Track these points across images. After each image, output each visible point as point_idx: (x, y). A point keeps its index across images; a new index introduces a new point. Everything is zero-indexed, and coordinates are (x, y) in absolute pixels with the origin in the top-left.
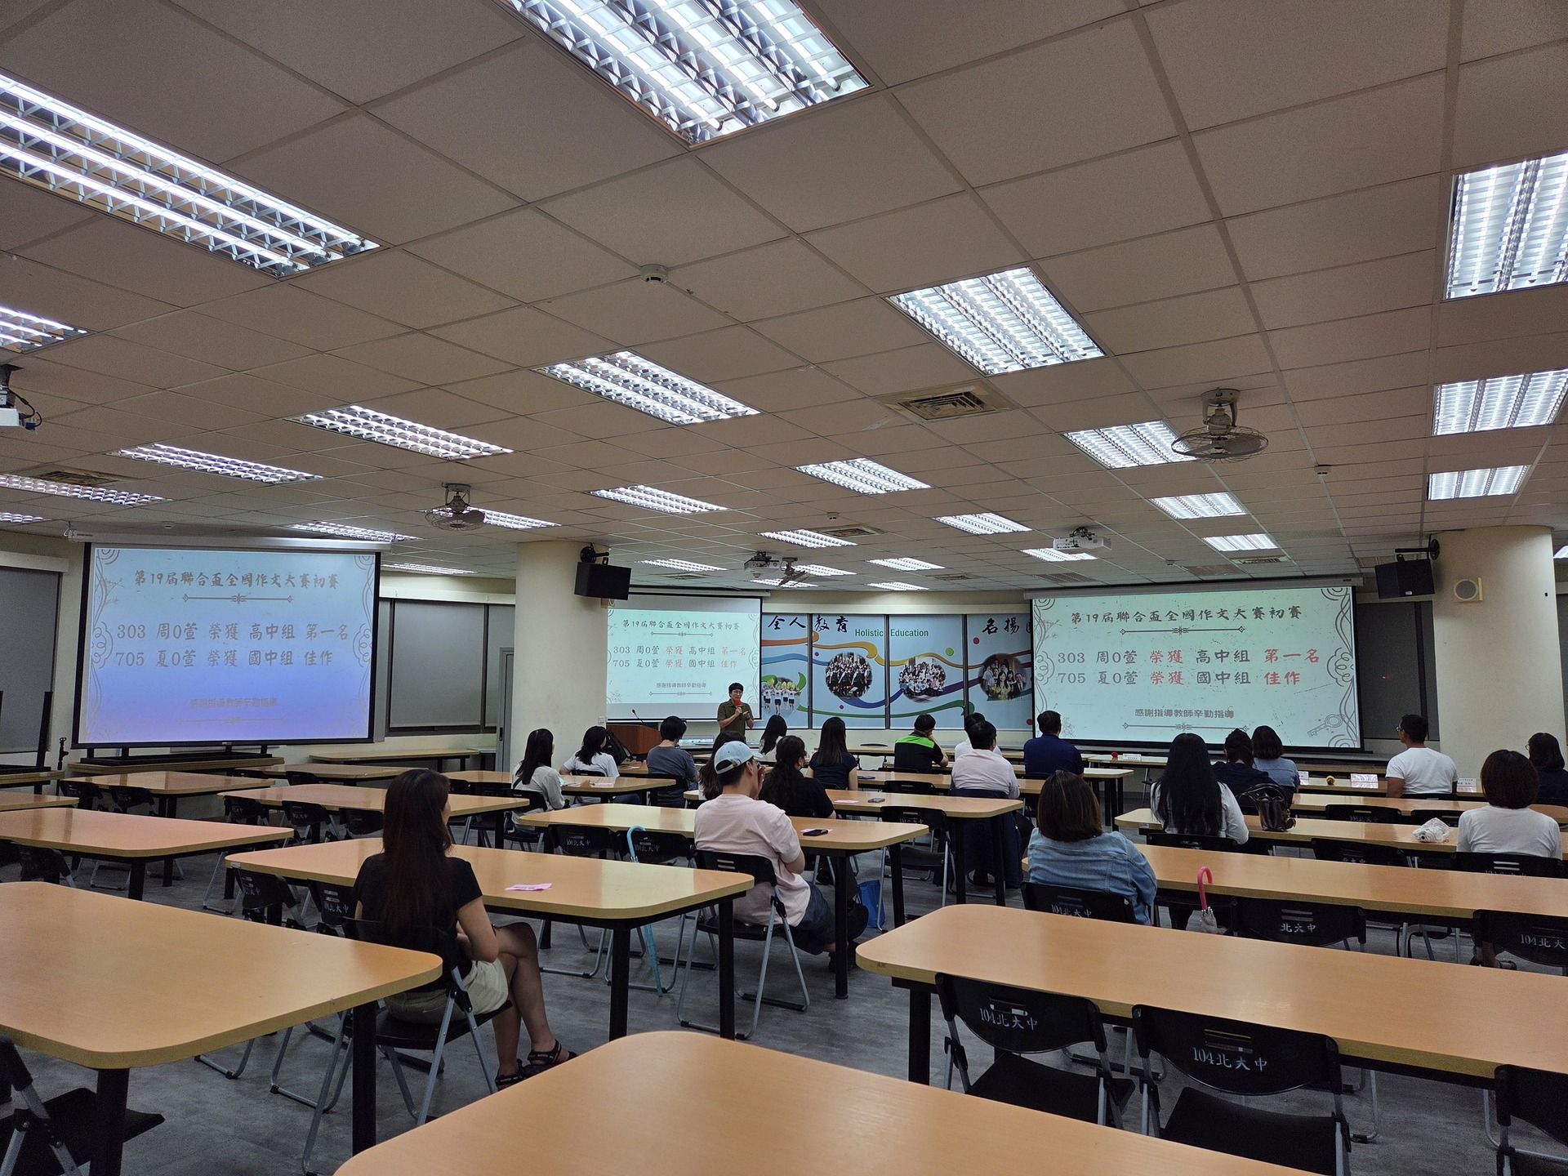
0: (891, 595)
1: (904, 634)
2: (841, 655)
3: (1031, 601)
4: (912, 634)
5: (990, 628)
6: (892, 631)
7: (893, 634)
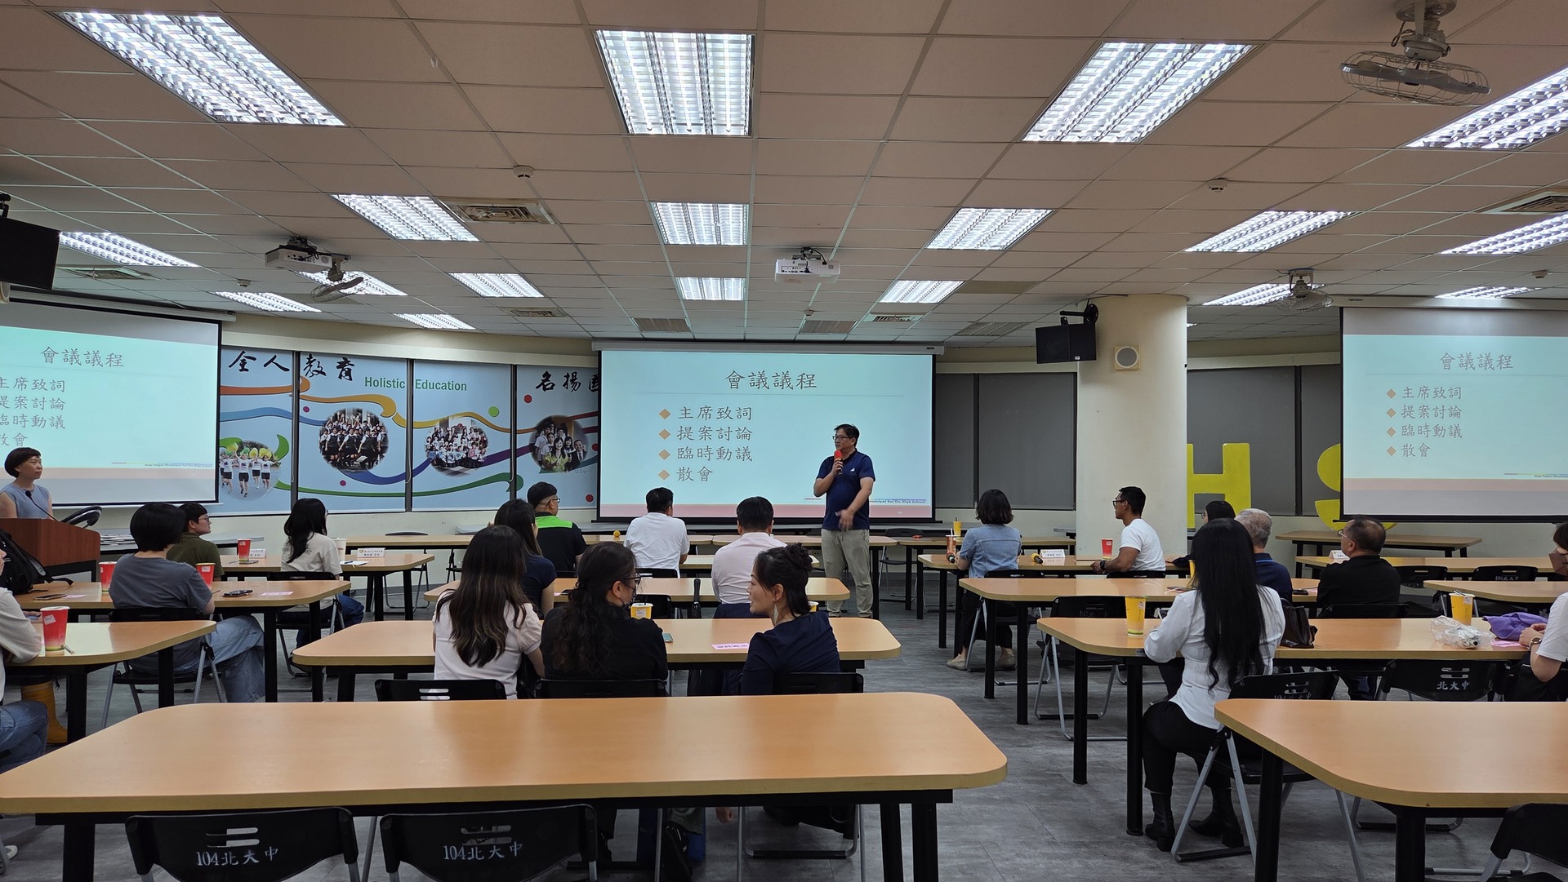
0: (416, 334)
1: (434, 386)
2: (344, 412)
3: (600, 353)
4: (444, 387)
5: (545, 384)
6: (418, 382)
7: (418, 386)
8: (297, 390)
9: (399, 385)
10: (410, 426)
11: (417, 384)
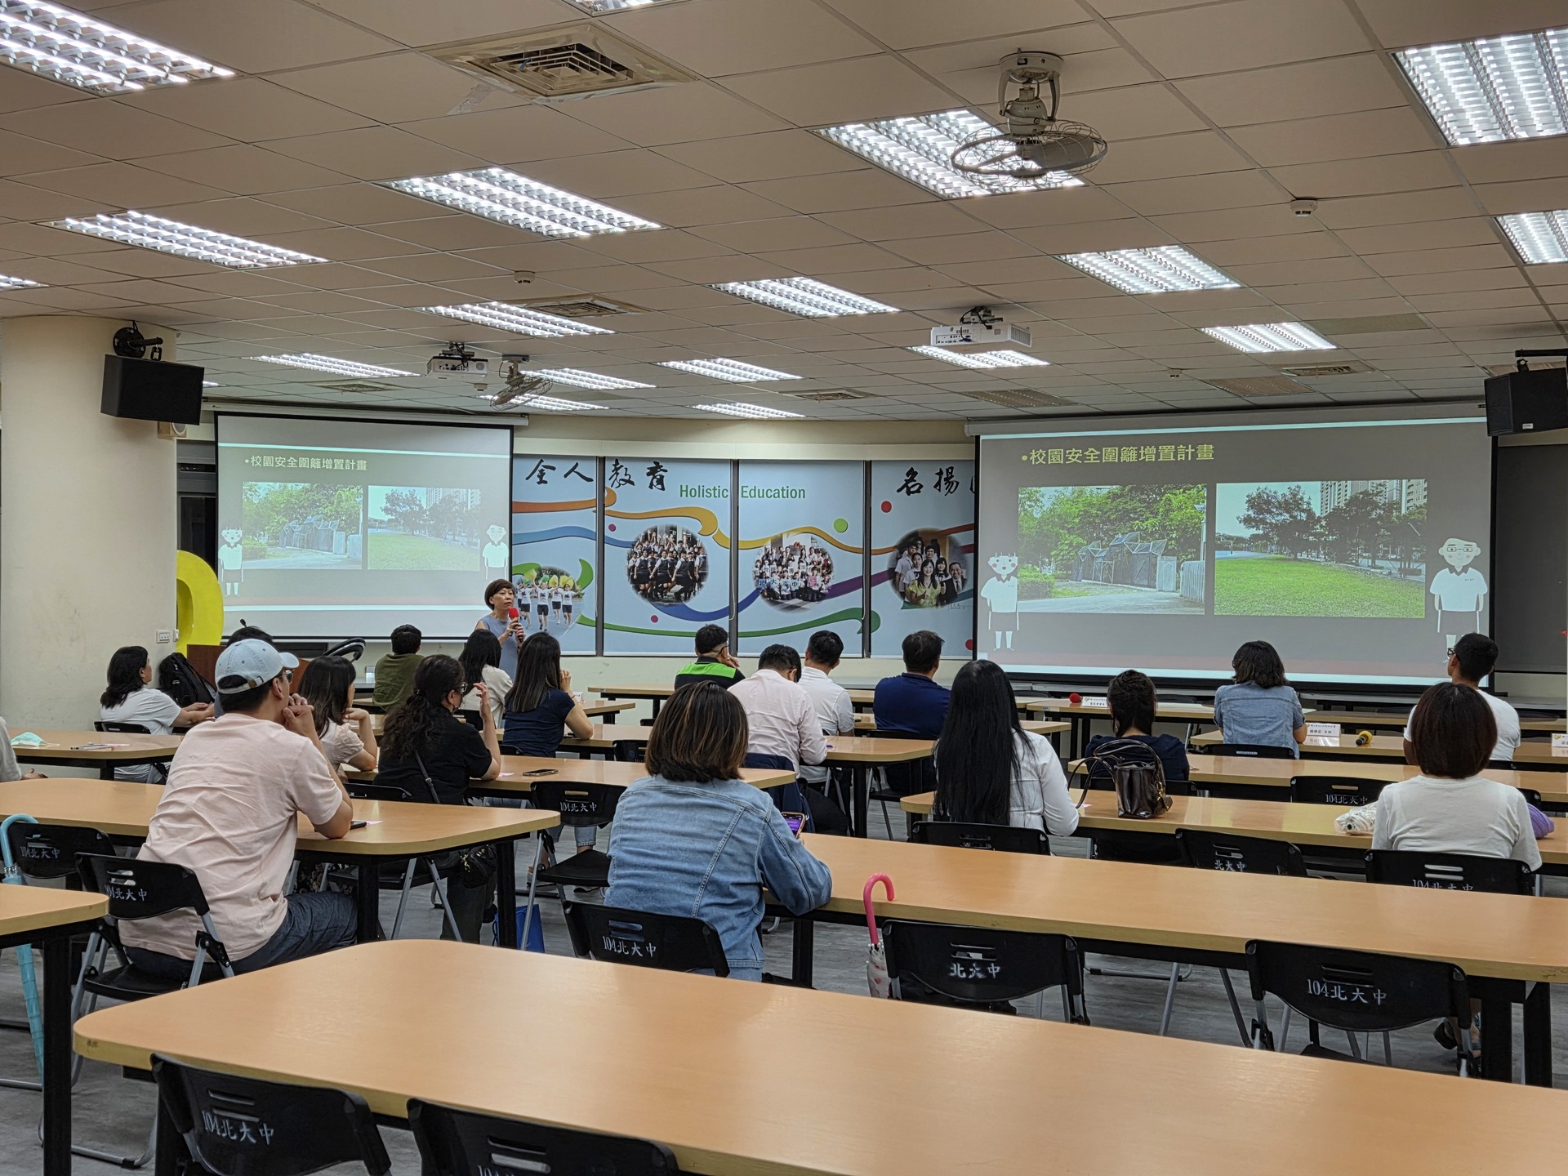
0: (741, 426)
1: (764, 494)
2: (655, 530)
3: (978, 438)
5: (910, 486)
6: (745, 489)
7: (745, 494)
8: (601, 505)
9: (722, 494)
10: (735, 546)
11: (743, 492)
